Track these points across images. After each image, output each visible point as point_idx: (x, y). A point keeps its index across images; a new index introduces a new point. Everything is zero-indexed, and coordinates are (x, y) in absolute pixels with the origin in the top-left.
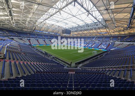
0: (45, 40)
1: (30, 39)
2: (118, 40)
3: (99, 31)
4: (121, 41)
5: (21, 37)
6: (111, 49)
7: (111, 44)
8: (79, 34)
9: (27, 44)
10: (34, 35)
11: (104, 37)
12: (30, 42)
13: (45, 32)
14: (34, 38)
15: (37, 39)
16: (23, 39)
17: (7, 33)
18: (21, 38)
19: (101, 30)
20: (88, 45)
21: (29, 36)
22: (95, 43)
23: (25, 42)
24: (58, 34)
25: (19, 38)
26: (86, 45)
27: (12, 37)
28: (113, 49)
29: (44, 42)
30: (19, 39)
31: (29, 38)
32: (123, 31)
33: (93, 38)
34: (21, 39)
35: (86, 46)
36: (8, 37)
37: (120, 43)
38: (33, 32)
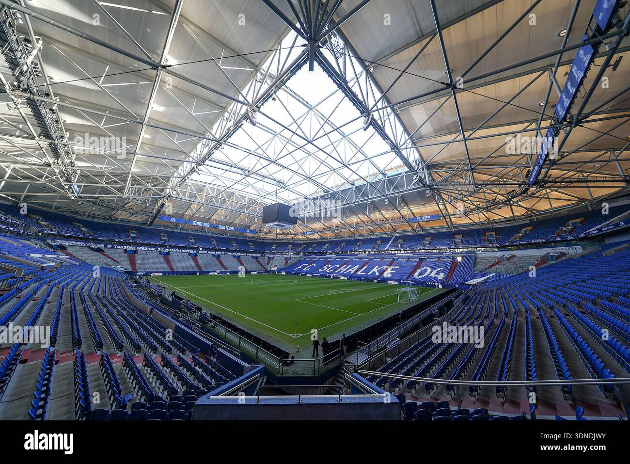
0: (196, 255)
1: (135, 252)
2: (487, 243)
3: (405, 211)
4: (502, 248)
5: (101, 242)
6: (472, 282)
7: (459, 259)
8: (329, 228)
9: (120, 269)
10: (157, 234)
11: (427, 235)
12: (132, 261)
13: (199, 224)
14: (154, 246)
15: (167, 250)
16: (109, 250)
17: (41, 226)
18: (102, 246)
19: (416, 209)
20: (366, 271)
21: (134, 238)
22: (394, 260)
23: (110, 262)
24: (251, 231)
25: (93, 245)
26: (358, 270)
27: (63, 242)
28: (479, 280)
29: (193, 264)
30: (88, 250)
31: (132, 248)
32: (507, 203)
33: (385, 240)
34: (99, 250)
35: (359, 273)
36: (44, 240)
37: (500, 254)
38: (151, 223)
